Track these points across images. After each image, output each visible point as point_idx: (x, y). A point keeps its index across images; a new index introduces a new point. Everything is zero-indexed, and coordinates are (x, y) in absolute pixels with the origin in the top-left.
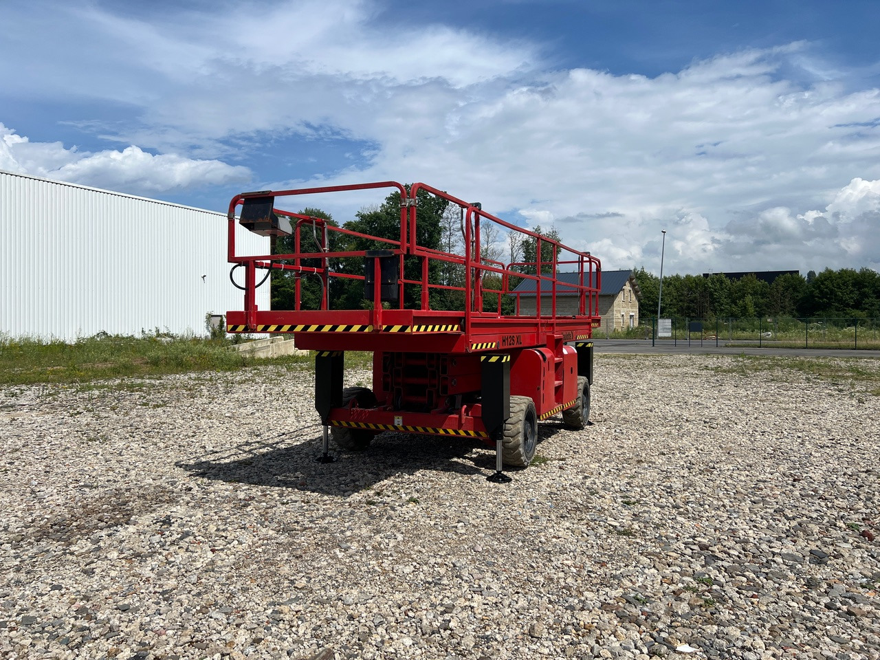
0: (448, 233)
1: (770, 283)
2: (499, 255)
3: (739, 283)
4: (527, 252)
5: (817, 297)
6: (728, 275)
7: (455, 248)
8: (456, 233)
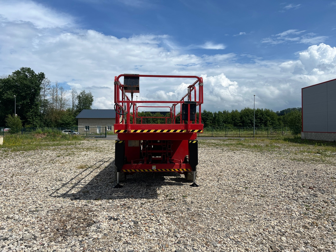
0: (43, 90)
1: (165, 116)
2: (68, 101)
3: (155, 115)
4: (80, 100)
5: (178, 120)
6: (151, 112)
7: (47, 97)
8: (47, 90)
